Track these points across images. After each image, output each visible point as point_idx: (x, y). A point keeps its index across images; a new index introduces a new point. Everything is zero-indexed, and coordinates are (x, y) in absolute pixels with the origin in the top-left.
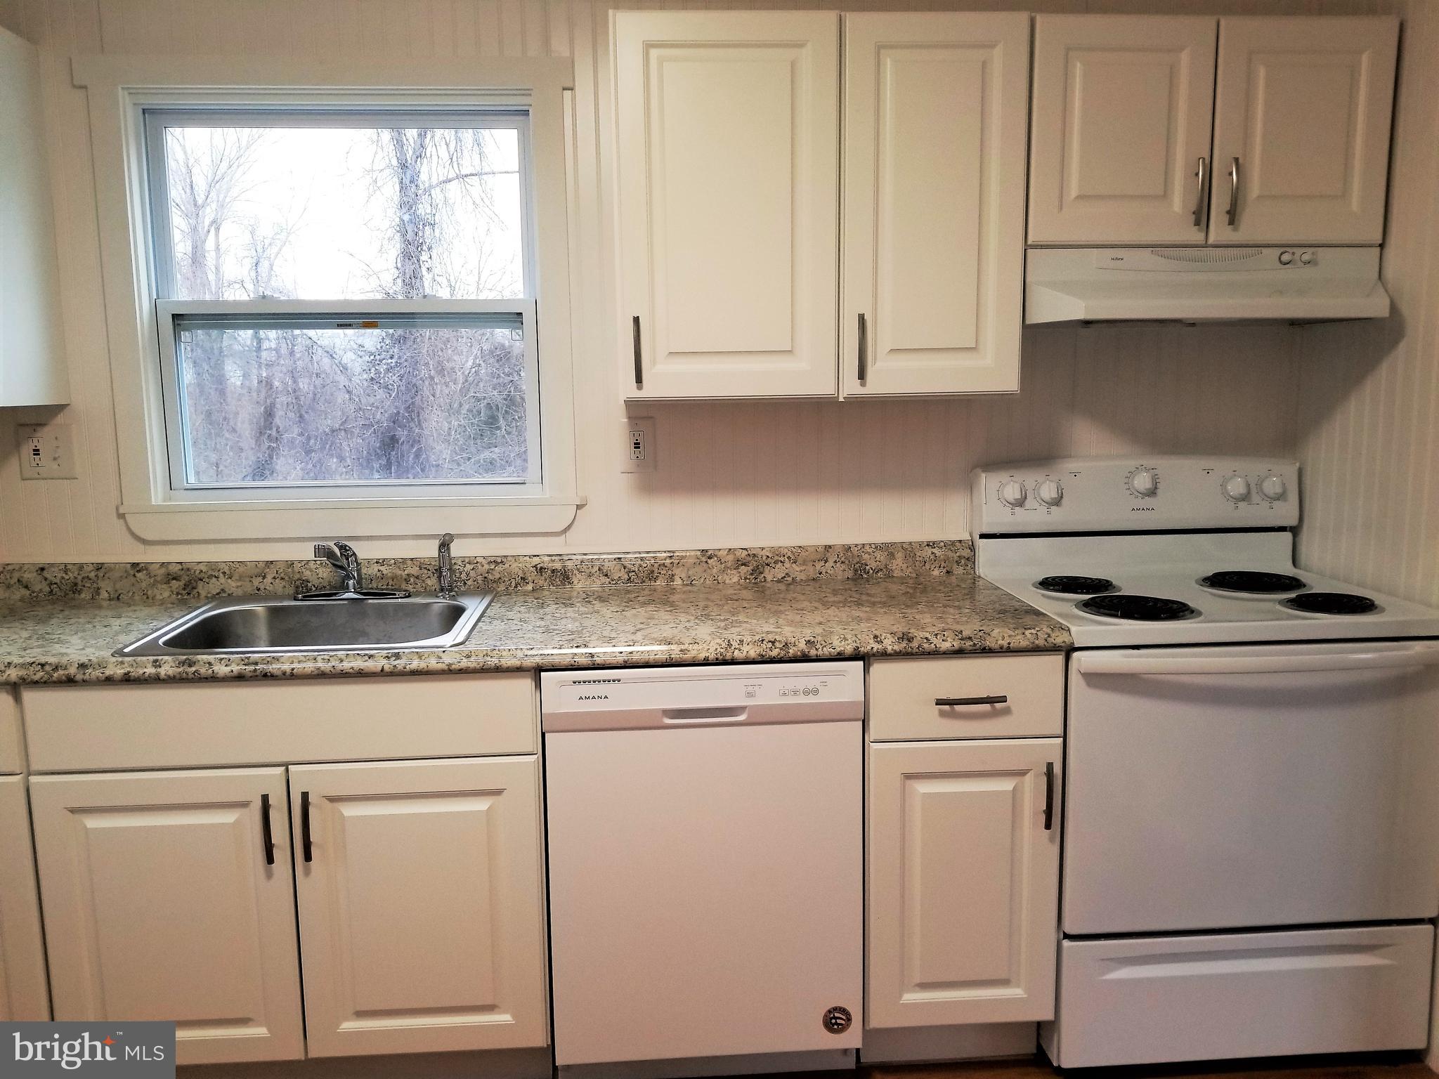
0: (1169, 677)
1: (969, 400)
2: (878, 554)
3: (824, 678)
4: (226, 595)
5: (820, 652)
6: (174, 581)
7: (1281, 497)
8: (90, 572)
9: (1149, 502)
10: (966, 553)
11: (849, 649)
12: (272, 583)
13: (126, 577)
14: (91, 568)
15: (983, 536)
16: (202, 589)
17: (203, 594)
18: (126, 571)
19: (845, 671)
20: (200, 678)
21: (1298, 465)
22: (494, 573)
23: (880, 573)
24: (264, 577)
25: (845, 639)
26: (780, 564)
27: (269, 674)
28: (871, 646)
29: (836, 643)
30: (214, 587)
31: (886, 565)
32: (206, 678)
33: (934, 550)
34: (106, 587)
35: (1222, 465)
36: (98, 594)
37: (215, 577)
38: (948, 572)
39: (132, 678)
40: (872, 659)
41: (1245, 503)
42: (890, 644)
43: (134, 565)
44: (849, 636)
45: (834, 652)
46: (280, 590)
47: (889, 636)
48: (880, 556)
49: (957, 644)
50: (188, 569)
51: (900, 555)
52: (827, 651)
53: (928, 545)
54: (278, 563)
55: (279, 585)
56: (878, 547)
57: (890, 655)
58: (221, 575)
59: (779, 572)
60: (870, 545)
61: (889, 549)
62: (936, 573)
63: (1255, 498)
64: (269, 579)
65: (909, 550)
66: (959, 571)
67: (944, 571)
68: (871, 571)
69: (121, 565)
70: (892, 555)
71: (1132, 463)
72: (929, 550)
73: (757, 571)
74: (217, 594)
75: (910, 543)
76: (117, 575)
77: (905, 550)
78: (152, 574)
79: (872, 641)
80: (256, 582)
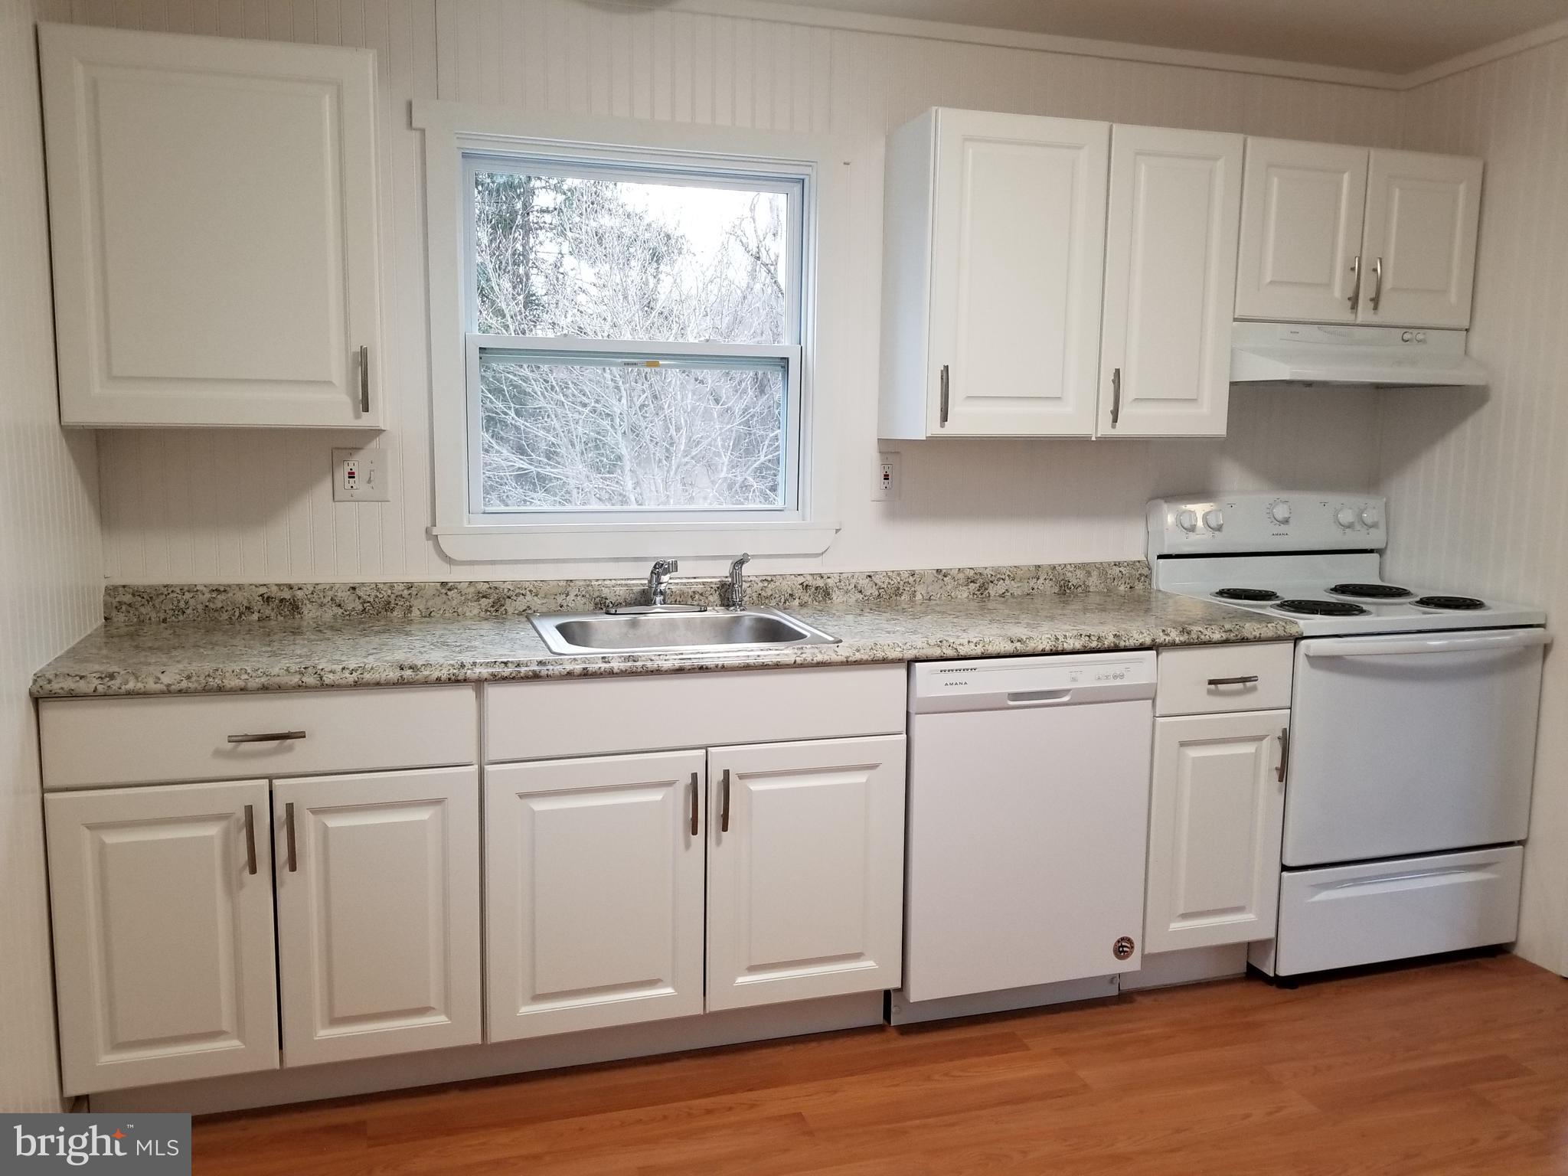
0: (1358, 658)
1: (1147, 442)
2: (1078, 572)
3: (1127, 665)
4: (532, 612)
5: (1127, 644)
6: (484, 599)
7: (1375, 525)
8: (403, 591)
9: (1283, 528)
10: (1145, 571)
11: (1148, 641)
12: (574, 600)
13: (439, 596)
14: (401, 587)
15: (1160, 557)
16: (510, 607)
17: (510, 610)
18: (437, 590)
19: (1142, 659)
20: (647, 672)
21: (1385, 499)
22: (767, 590)
23: (1080, 588)
24: (567, 595)
25: (1142, 633)
26: (1002, 581)
27: (704, 667)
28: (1161, 638)
29: (1136, 636)
30: (521, 604)
31: (1084, 582)
32: (652, 671)
33: (1121, 569)
34: (418, 605)
35: (1334, 499)
36: (411, 612)
37: (523, 595)
38: (1131, 588)
39: (590, 672)
40: (1160, 648)
41: (1350, 529)
42: (1175, 636)
43: (444, 584)
44: (1144, 631)
45: (1138, 643)
46: (581, 607)
47: (1173, 630)
48: (1080, 574)
49: (1225, 636)
50: (496, 588)
51: (1095, 573)
52: (1131, 643)
53: (1115, 565)
54: (577, 582)
55: (580, 600)
56: (1077, 567)
57: (1177, 645)
58: (528, 593)
59: (1000, 588)
60: (1070, 564)
61: (1084, 567)
62: (1122, 588)
63: (1358, 527)
64: (572, 597)
65: (1102, 569)
66: (1139, 586)
67: (1129, 586)
68: (1073, 587)
69: (431, 584)
70: (1089, 574)
71: (1271, 497)
72: (1117, 569)
73: (983, 587)
74: (523, 611)
75: (1101, 563)
76: (430, 592)
77: (1099, 568)
78: (463, 593)
79: (1161, 634)
80: (560, 599)
